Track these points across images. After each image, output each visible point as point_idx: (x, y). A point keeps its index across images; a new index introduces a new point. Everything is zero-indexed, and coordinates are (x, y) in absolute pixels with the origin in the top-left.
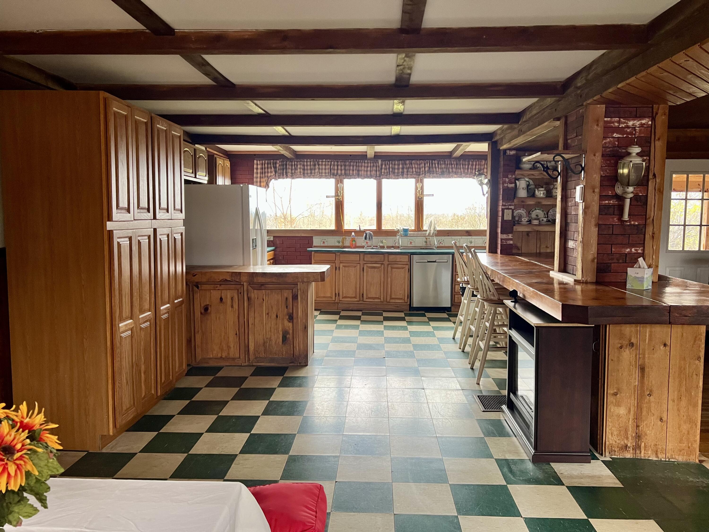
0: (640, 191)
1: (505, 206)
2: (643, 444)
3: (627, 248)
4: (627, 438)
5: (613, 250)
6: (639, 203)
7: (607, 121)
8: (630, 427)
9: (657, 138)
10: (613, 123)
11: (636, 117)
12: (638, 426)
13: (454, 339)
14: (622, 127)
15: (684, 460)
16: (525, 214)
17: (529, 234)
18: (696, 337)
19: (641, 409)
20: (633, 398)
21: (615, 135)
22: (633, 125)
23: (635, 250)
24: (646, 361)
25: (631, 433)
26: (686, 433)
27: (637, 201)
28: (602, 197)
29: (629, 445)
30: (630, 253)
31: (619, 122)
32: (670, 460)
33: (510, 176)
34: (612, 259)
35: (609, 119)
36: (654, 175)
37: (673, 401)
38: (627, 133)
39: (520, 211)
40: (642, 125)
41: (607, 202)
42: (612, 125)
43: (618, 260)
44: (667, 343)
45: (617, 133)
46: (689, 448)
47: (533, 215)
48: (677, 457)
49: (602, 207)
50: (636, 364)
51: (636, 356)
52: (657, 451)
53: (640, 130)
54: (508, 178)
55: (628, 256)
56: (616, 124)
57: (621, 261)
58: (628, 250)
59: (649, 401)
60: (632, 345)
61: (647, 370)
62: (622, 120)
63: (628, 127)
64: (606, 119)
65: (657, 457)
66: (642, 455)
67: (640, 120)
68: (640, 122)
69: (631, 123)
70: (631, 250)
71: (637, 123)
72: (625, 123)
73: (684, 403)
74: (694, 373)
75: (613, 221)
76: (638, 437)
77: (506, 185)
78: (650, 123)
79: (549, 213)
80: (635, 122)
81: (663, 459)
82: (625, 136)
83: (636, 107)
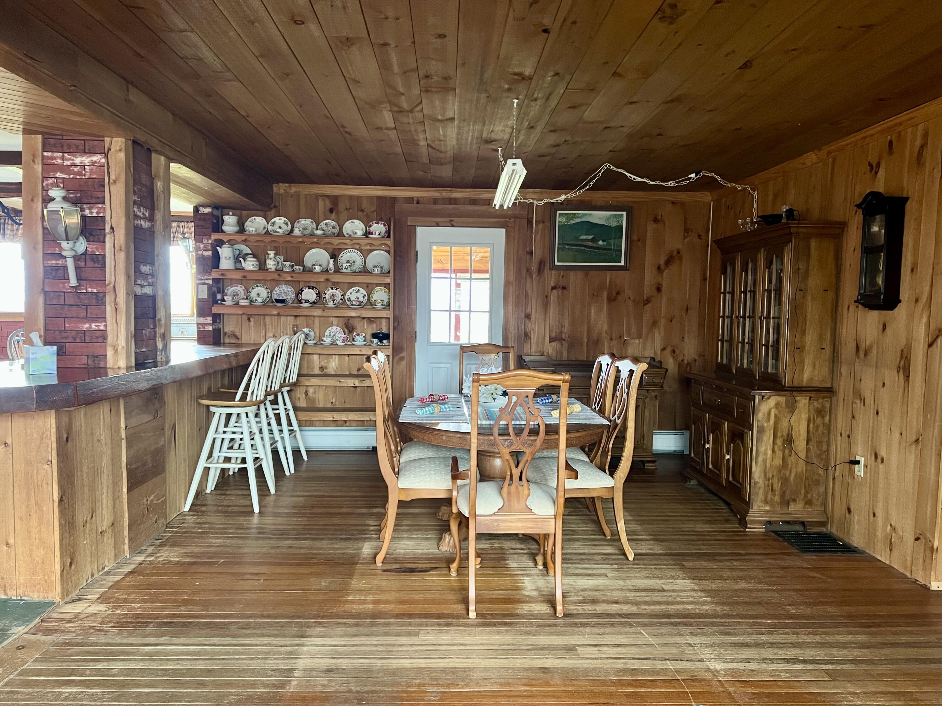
0: (97, 249)
1: (201, 280)
3: (85, 323)
5: (67, 325)
6: (96, 265)
7: (48, 156)
9: (111, 181)
10: (55, 158)
11: (84, 152)
14: (67, 165)
15: (41, 599)
16: (242, 292)
17: (251, 319)
21: (59, 175)
22: (81, 163)
23: (96, 326)
26: (40, 561)
27: (94, 262)
28: (46, 255)
30: (89, 330)
31: (63, 158)
32: (23, 598)
33: (205, 241)
34: (67, 337)
35: (50, 154)
36: (112, 228)
37: (21, 519)
38: (75, 173)
39: (236, 288)
40: (93, 164)
41: (54, 262)
42: (54, 161)
43: (74, 338)
44: (7, 441)
45: (61, 172)
46: (46, 581)
47: (253, 294)
48: (31, 594)
49: (48, 268)
52: (5, 587)
53: (91, 170)
54: (202, 242)
55: (87, 334)
56: (60, 161)
57: (78, 340)
58: (87, 326)
62: (66, 155)
63: (76, 166)
64: (45, 154)
65: (6, 594)
67: (90, 156)
68: (90, 159)
69: (78, 160)
70: (90, 325)
71: (86, 160)
72: (70, 159)
73: (34, 522)
74: (44, 482)
75: (64, 287)
77: (200, 252)
78: (103, 160)
80: (84, 158)
81: (13, 598)
82: (72, 176)
83: (85, 140)
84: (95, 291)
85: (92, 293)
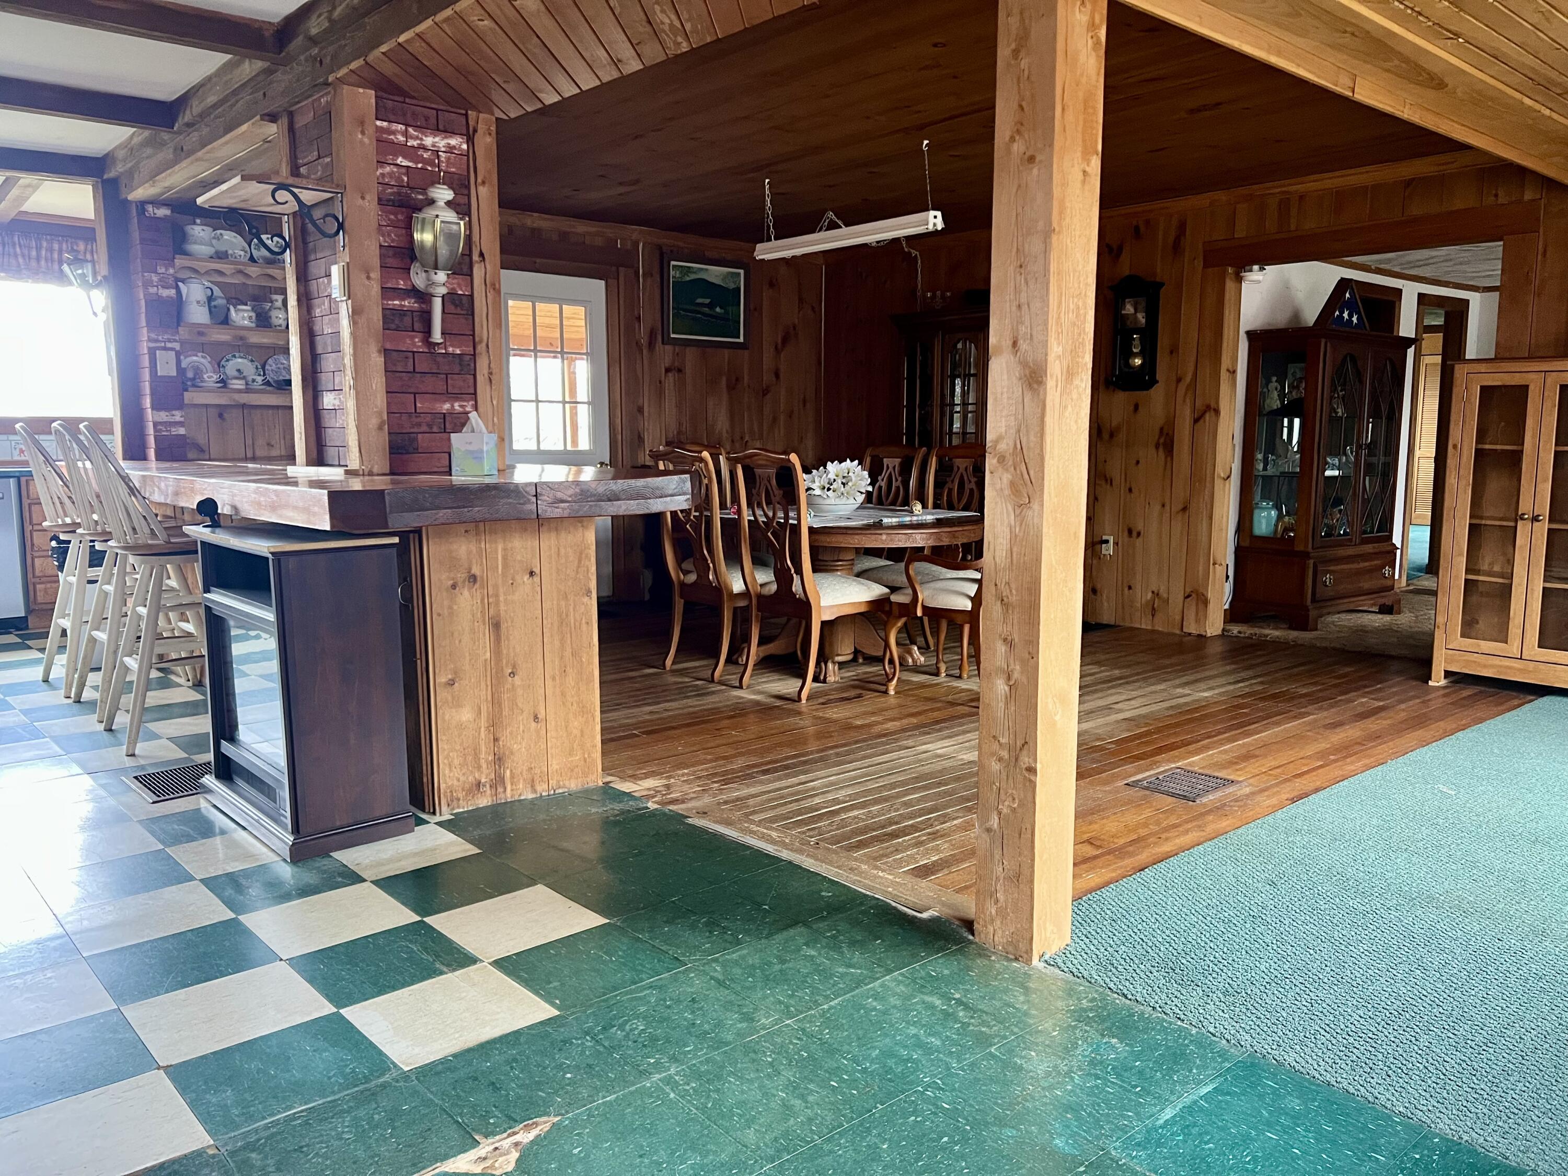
0: (459, 285)
1: (157, 341)
2: (508, 772)
3: (445, 402)
4: (479, 768)
5: (418, 405)
6: (459, 311)
7: (381, 127)
8: (482, 744)
9: (479, 180)
10: (394, 133)
11: (438, 129)
12: (496, 740)
13: (46, 681)
14: (413, 147)
15: (580, 787)
16: (209, 366)
17: (225, 415)
18: (581, 553)
19: (500, 705)
20: (483, 684)
21: (400, 160)
22: (434, 146)
23: (460, 406)
24: (502, 607)
25: (486, 756)
26: (579, 734)
27: (456, 306)
28: (387, 292)
29: (483, 780)
30: (451, 413)
31: (406, 134)
32: (557, 792)
33: (161, 270)
34: (419, 425)
35: (385, 124)
36: (482, 255)
37: (554, 679)
38: (424, 161)
39: (195, 358)
40: (450, 149)
41: (397, 302)
42: (392, 137)
43: (430, 426)
44: (534, 570)
45: (404, 157)
46: (585, 760)
47: (231, 367)
48: (567, 783)
49: (388, 312)
50: (483, 616)
51: (482, 600)
52: (533, 781)
53: (448, 159)
54: (155, 272)
55: (448, 419)
56: (401, 138)
57: (435, 429)
58: (447, 406)
59: (513, 685)
60: (473, 579)
61: (503, 626)
62: (410, 130)
63: (425, 148)
64: (378, 123)
65: (535, 791)
66: (509, 795)
67: (446, 137)
68: (446, 141)
69: (429, 141)
70: (453, 406)
71: (441, 142)
72: (417, 138)
73: (570, 680)
74: (584, 621)
75: (414, 344)
76: (499, 760)
77: (153, 290)
78: (465, 146)
79: (267, 367)
80: (437, 139)
81: (544, 794)
82: (420, 166)
83: (437, 110)
84: (458, 352)
85: (454, 355)
